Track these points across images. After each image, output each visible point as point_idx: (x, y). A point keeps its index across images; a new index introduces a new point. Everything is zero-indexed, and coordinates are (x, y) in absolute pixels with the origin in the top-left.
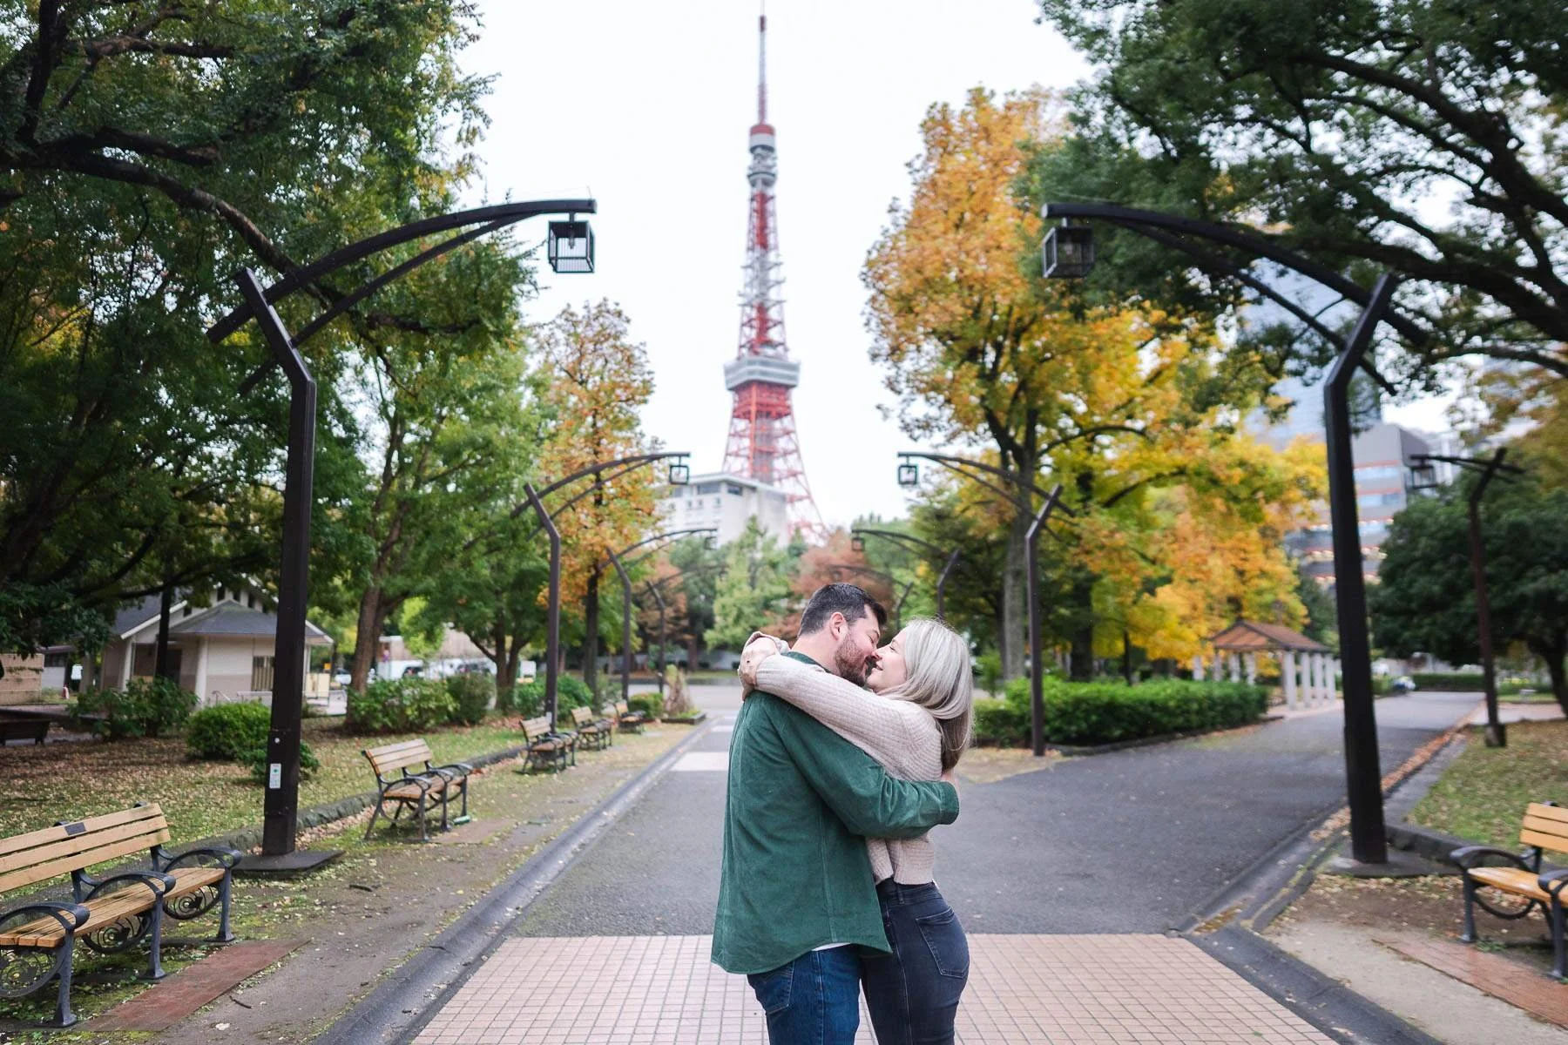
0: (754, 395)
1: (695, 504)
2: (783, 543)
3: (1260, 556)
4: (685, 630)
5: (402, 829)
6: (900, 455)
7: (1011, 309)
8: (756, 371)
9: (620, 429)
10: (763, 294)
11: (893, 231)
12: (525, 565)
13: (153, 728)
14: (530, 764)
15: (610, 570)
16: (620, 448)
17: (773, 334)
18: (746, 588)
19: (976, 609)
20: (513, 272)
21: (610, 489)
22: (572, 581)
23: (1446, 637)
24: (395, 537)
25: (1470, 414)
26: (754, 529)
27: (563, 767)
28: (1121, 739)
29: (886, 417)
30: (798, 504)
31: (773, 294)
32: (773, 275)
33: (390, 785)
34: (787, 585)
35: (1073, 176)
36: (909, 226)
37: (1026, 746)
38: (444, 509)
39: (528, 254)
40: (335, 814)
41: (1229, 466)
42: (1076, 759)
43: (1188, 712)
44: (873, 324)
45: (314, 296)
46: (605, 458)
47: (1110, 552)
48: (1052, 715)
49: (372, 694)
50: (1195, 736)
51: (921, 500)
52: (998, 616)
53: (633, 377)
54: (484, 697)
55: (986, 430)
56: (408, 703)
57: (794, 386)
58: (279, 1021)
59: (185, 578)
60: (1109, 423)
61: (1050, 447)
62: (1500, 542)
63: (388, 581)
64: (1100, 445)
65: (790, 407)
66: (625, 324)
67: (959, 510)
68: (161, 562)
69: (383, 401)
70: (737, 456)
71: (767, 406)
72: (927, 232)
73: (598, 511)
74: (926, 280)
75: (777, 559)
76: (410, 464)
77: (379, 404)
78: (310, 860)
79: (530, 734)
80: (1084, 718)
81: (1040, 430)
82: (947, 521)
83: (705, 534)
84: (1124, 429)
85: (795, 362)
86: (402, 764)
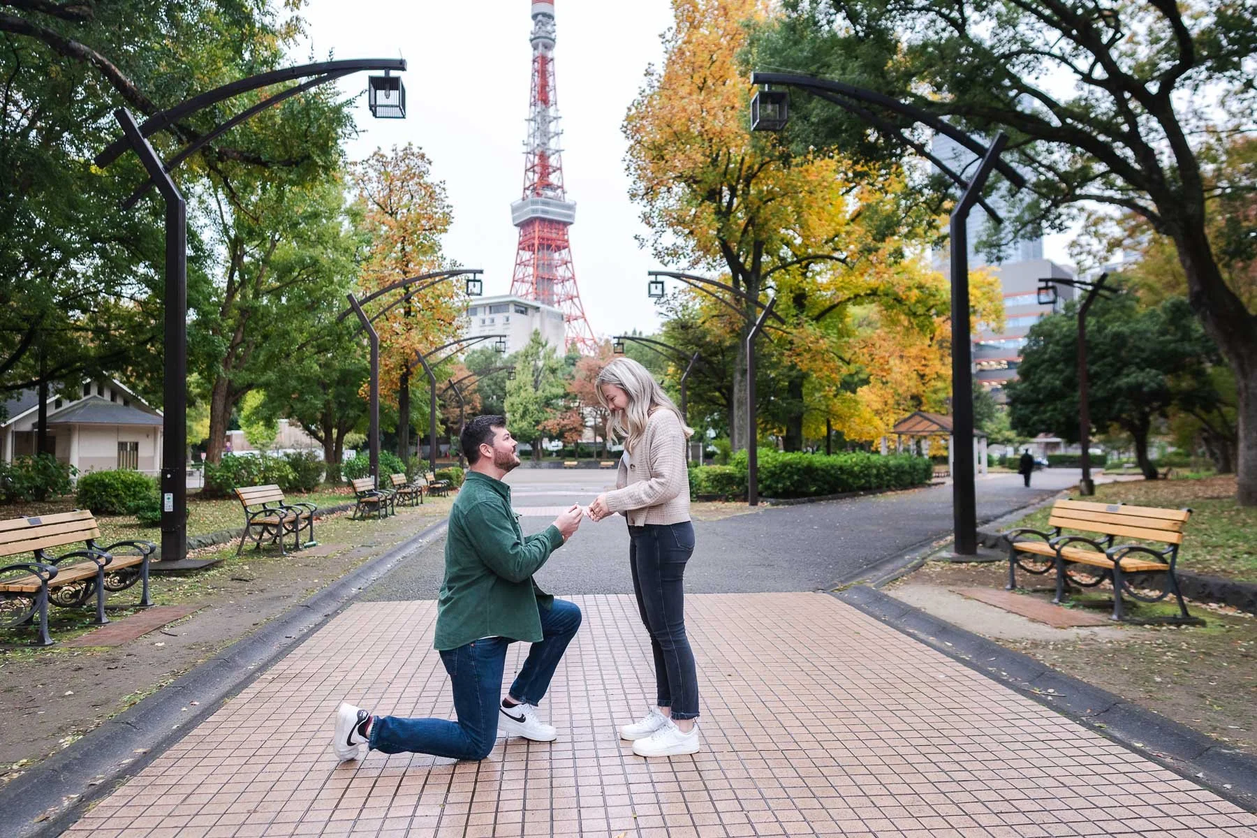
0: (537, 230)
1: (488, 321)
2: (561, 353)
3: (937, 362)
5: (264, 549)
6: (650, 274)
7: (743, 159)
8: (538, 210)
9: (425, 253)
10: (544, 144)
11: (648, 92)
12: (347, 365)
13: (41, 494)
14: (359, 514)
15: (419, 369)
16: (424, 268)
17: (553, 179)
18: (531, 390)
19: (712, 401)
20: (337, 117)
21: (416, 303)
22: (387, 378)
23: (1062, 419)
24: (238, 340)
25: (1087, 248)
26: (537, 340)
27: (386, 516)
28: (817, 494)
29: (642, 246)
30: (574, 323)
31: (553, 144)
32: (552, 127)
33: (255, 515)
34: (564, 387)
35: (783, 50)
36: (662, 88)
37: (745, 500)
38: (279, 317)
39: (349, 103)
40: (210, 541)
41: (909, 288)
42: (781, 507)
43: (868, 475)
44: (632, 169)
45: (173, 133)
46: (412, 275)
47: (815, 355)
48: (764, 476)
49: (226, 466)
50: (874, 494)
51: (670, 314)
52: (730, 405)
53: (435, 210)
54: (318, 469)
55: (721, 257)
56: (255, 473)
57: (571, 223)
58: (201, 640)
59: (57, 374)
60: (821, 253)
61: (772, 271)
62: (1106, 347)
63: (235, 374)
64: (813, 271)
65: (567, 241)
66: (428, 166)
67: (700, 322)
68: (36, 361)
69: (225, 225)
70: (523, 281)
71: (548, 240)
72: (676, 93)
73: (407, 321)
74: (675, 133)
75: (555, 366)
76: (249, 279)
77: (221, 228)
78: (198, 565)
79: (358, 490)
80: (789, 478)
81: (765, 258)
82: (690, 331)
83: (498, 339)
84: (832, 258)
85: (571, 203)
86: (263, 501)
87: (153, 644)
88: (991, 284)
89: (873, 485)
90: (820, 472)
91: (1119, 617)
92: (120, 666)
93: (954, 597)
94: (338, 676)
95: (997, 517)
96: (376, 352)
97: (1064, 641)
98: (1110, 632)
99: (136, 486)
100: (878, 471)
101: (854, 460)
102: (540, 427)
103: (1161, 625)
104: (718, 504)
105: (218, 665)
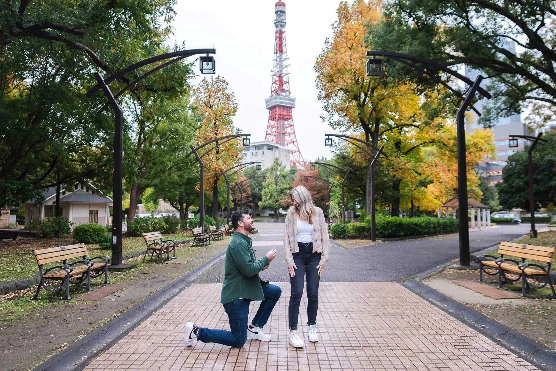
0: (277, 111)
1: (254, 154)
2: (288, 168)
4: (251, 202)
5: (154, 260)
6: (326, 135)
8: (278, 101)
9: (225, 125)
10: (281, 71)
11: (326, 51)
12: (190, 176)
13: (57, 234)
14: (195, 244)
15: (222, 178)
16: (225, 132)
17: (285, 87)
18: (274, 186)
19: (357, 192)
20: (187, 70)
21: (221, 148)
22: (208, 182)
24: (143, 165)
25: (534, 121)
26: (277, 163)
27: (207, 245)
28: (403, 236)
29: (324, 121)
30: (294, 154)
31: (285, 71)
32: (285, 63)
33: (150, 245)
34: (289, 184)
35: (384, 36)
36: (332, 49)
37: (370, 239)
38: (161, 155)
39: (192, 65)
40: (131, 256)
41: (449, 139)
42: (386, 242)
43: (430, 227)
44: (319, 86)
45: (118, 80)
46: (219, 136)
47: (405, 171)
48: (379, 228)
49: (137, 222)
50: (432, 236)
51: (337, 152)
52: (365, 194)
53: (230, 106)
54: (177, 224)
55: (360, 126)
56: (149, 225)
57: (293, 108)
58: (129, 299)
59: (64, 181)
60: (407, 123)
61: (385, 131)
62: (545, 167)
63: (141, 181)
64: (404, 131)
65: (291, 116)
66: (226, 85)
67: (351, 155)
68: (55, 175)
69: (137, 115)
70: (271, 135)
71: (282, 115)
72: (339, 51)
73: (217, 156)
74: (339, 69)
75: (286, 175)
76: (148, 138)
77: (136, 116)
78: (127, 267)
79: (195, 233)
80: (390, 229)
81: (381, 125)
82: (346, 159)
83: (258, 164)
84: (413, 125)
85: (293, 98)
86: (154, 239)
87: (110, 300)
88: (489, 137)
89: (432, 232)
90: (406, 226)
91: (524, 295)
92: (98, 308)
93: (454, 285)
94: (185, 314)
95: (484, 248)
96: (203, 170)
97: (496, 305)
98: (518, 301)
99: (98, 231)
100: (434, 225)
101: (422, 220)
102: (278, 203)
103: (543, 299)
104: (358, 241)
105: (137, 309)
